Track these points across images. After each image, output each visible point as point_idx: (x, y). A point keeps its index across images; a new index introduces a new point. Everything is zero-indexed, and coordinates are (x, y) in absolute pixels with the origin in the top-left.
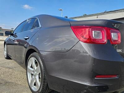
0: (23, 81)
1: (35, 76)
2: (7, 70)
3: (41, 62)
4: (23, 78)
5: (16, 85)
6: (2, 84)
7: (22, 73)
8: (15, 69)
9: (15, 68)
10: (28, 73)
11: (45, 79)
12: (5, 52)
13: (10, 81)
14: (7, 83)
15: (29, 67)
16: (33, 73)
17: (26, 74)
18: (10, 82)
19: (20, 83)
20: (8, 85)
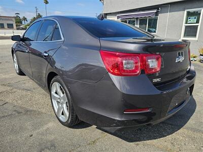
0: (47, 109)
1: (62, 104)
2: (24, 93)
3: (67, 90)
4: (48, 105)
5: (40, 113)
6: (21, 113)
7: (44, 96)
8: (34, 91)
9: (34, 89)
10: (53, 100)
11: (73, 110)
12: (16, 65)
13: (31, 109)
14: (28, 111)
15: (53, 93)
16: (59, 101)
17: (50, 100)
18: (32, 111)
19: (44, 111)
20: (29, 115)
